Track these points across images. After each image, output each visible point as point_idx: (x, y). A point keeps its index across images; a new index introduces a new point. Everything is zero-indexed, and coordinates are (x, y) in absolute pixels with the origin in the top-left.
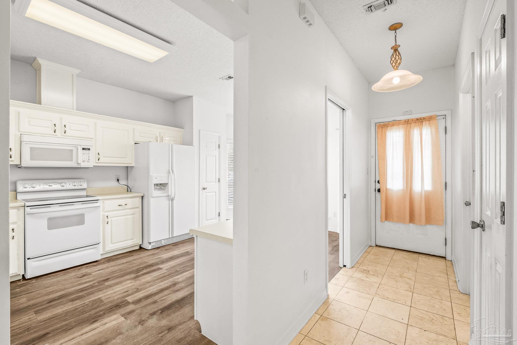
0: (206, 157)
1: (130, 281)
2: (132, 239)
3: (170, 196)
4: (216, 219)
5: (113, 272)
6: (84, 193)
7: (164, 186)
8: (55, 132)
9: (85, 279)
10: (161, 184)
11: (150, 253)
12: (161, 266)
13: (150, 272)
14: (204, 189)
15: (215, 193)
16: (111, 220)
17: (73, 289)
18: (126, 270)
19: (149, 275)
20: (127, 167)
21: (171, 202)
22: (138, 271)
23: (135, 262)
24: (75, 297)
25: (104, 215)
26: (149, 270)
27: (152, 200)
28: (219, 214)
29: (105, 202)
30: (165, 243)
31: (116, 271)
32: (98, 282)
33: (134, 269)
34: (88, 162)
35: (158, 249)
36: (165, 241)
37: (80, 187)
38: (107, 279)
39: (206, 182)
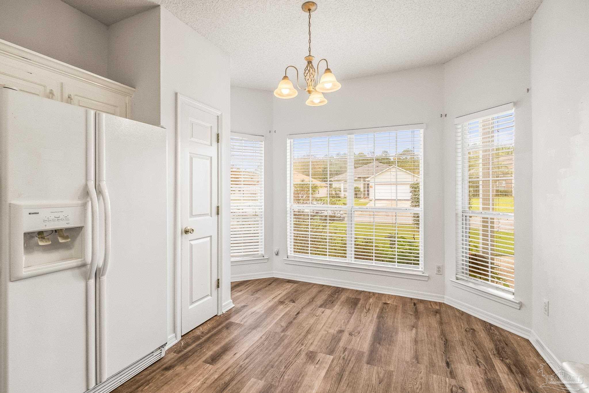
0: (191, 159)
3: (89, 266)
4: (211, 296)
7: (66, 237)
10: (55, 232)
14: (186, 232)
15: (209, 238)
28: (218, 283)
39: (192, 215)
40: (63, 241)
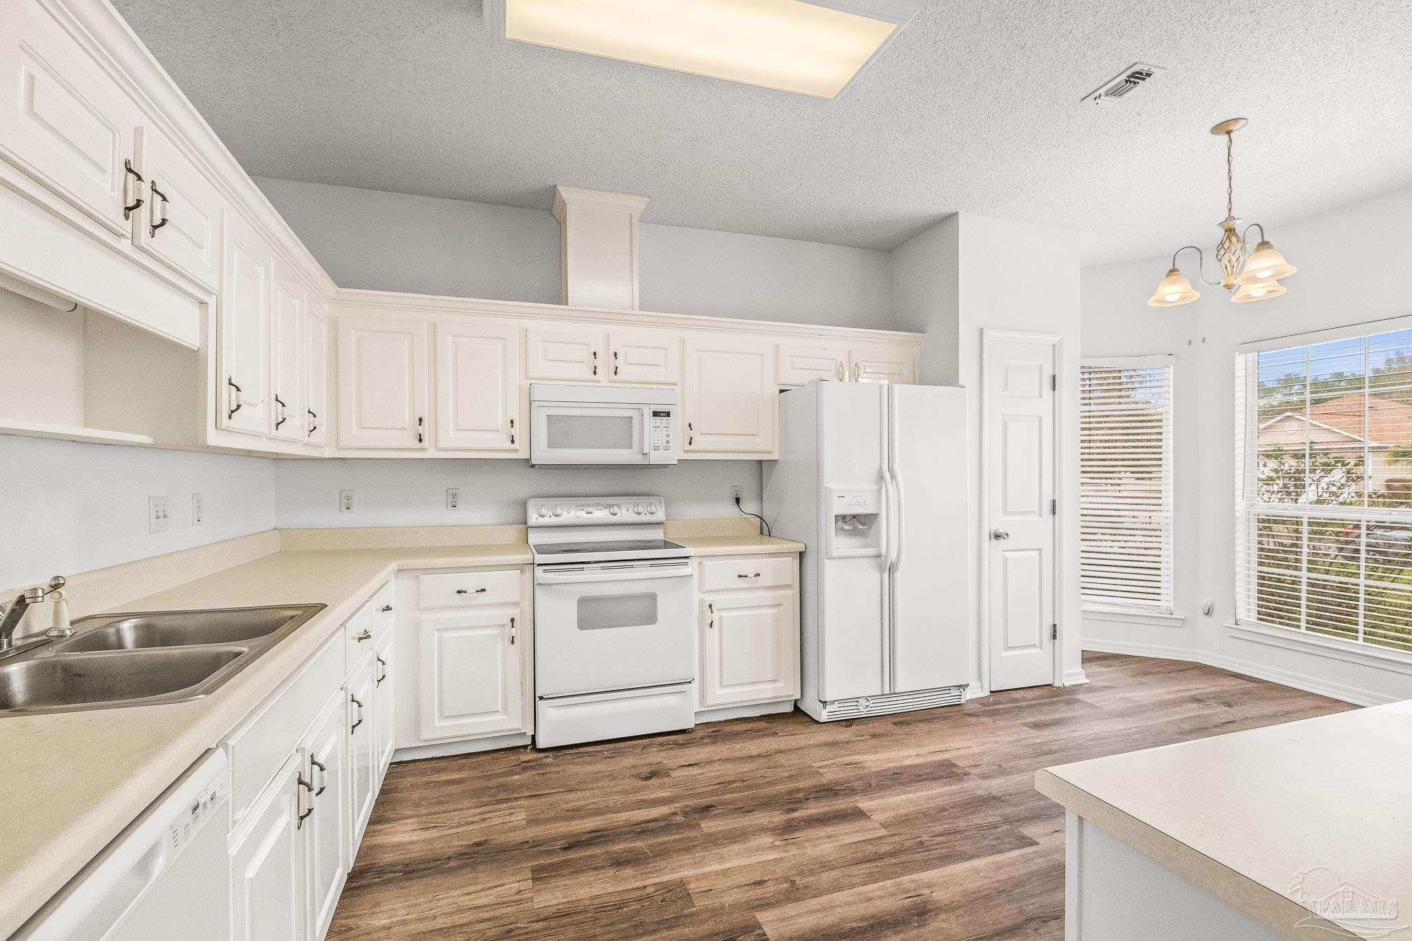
0: (1005, 424)
1: (767, 840)
2: (775, 681)
3: (884, 558)
4: (1041, 648)
5: (724, 785)
6: (657, 535)
7: (863, 524)
8: (595, 373)
9: (655, 790)
10: (854, 517)
11: (824, 736)
12: (864, 804)
13: (829, 819)
14: (997, 536)
15: (1037, 552)
16: (721, 618)
17: (623, 817)
18: (757, 786)
19: (828, 830)
20: (760, 462)
21: (886, 575)
22: (791, 801)
23: (782, 759)
24: (625, 851)
25: (701, 601)
26: (826, 809)
27: (830, 568)
28: (1055, 631)
29: (708, 563)
30: (868, 709)
31: (730, 782)
32: (685, 814)
33: (781, 788)
34: (666, 449)
35: (848, 726)
36: (868, 704)
37: (649, 518)
38: (707, 808)
39: (1006, 512)
40: (862, 527)
